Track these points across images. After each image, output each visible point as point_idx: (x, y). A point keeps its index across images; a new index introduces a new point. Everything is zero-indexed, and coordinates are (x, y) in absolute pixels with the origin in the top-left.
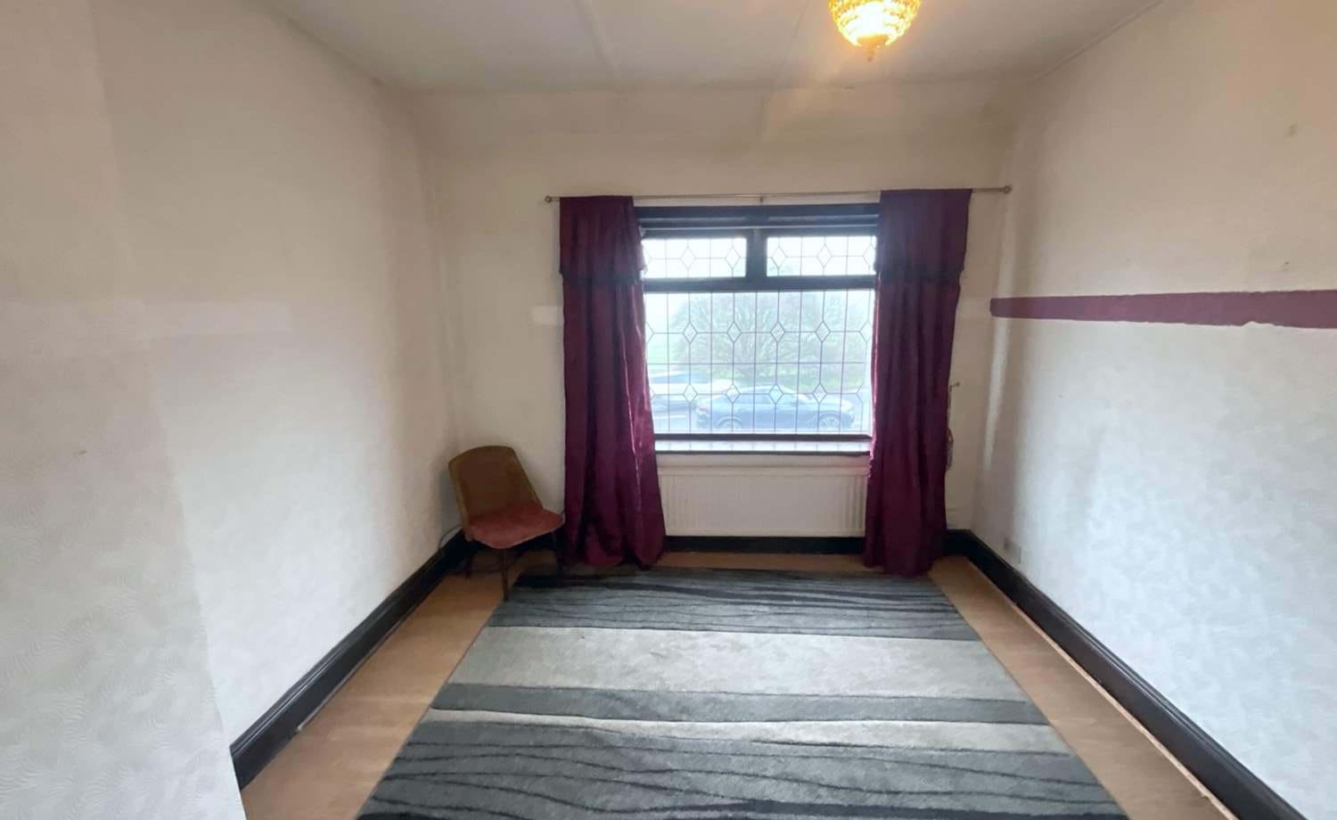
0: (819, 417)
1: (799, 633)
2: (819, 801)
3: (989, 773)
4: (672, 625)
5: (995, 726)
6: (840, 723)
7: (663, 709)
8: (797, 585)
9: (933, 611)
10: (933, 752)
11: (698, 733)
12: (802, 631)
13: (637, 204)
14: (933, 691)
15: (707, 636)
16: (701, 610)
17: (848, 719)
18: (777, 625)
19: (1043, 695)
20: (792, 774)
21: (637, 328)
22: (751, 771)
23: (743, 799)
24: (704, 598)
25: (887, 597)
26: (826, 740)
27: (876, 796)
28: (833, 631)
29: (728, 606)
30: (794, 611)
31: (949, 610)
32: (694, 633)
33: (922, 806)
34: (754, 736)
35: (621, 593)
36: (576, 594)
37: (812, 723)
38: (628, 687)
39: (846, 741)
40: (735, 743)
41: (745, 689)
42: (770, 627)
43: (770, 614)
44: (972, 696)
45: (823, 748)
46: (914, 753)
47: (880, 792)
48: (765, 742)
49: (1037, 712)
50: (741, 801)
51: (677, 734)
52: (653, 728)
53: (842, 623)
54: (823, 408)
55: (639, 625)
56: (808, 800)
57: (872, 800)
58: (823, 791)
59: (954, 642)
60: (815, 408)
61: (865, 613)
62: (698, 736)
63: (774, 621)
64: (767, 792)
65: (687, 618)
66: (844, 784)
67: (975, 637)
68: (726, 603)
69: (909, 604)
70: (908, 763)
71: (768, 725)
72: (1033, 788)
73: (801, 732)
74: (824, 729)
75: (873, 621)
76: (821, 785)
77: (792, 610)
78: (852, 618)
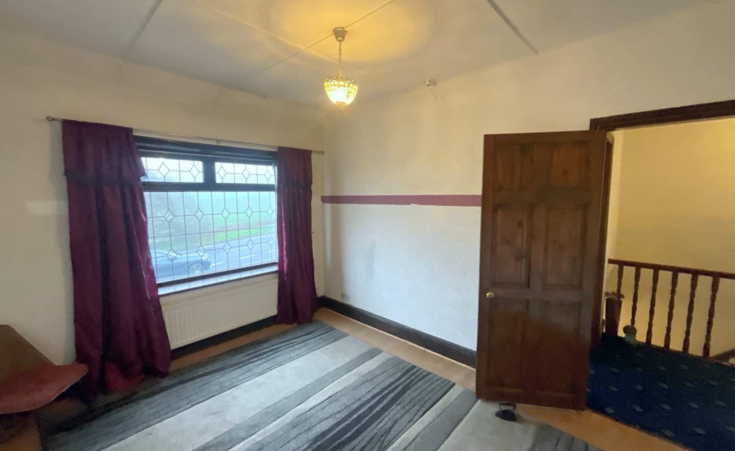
0: (189, 265)
1: (282, 365)
2: (339, 420)
3: (379, 375)
4: (212, 395)
5: (371, 360)
6: (326, 388)
7: (242, 433)
8: (265, 345)
9: (327, 332)
10: (360, 379)
11: (270, 431)
12: (282, 363)
13: (135, 134)
14: (347, 360)
15: (237, 389)
16: (222, 379)
17: (328, 385)
18: (269, 367)
19: (376, 344)
20: (322, 418)
21: (142, 215)
22: (306, 428)
23: (311, 440)
24: (219, 373)
25: (307, 334)
26: (326, 398)
27: (355, 404)
28: (296, 357)
29: (237, 370)
30: (272, 358)
31: (332, 329)
32: (228, 392)
33: (370, 397)
34: (297, 415)
35: (157, 397)
36: (115, 416)
37: (315, 395)
38: (211, 438)
39: (333, 393)
40: (290, 424)
41: (277, 400)
42: (267, 369)
43: (262, 364)
44: (359, 355)
45: (327, 401)
46: (356, 383)
47: (355, 402)
48: (303, 414)
49: (379, 350)
50: (311, 442)
51: (259, 439)
52: (244, 445)
53: (297, 352)
54: (190, 260)
55: (188, 406)
56: (335, 422)
57: (355, 406)
58: (338, 415)
59: (343, 339)
60: (185, 260)
61: (303, 344)
62: (271, 432)
63: (266, 366)
64: (318, 430)
65: (217, 387)
66: (343, 408)
67: (346, 335)
68: (234, 370)
69: (318, 333)
70: (357, 387)
71: (299, 407)
72: (392, 372)
73: (314, 401)
74: (321, 394)
75: (308, 346)
76: (335, 414)
77: (271, 357)
78: (300, 348)
